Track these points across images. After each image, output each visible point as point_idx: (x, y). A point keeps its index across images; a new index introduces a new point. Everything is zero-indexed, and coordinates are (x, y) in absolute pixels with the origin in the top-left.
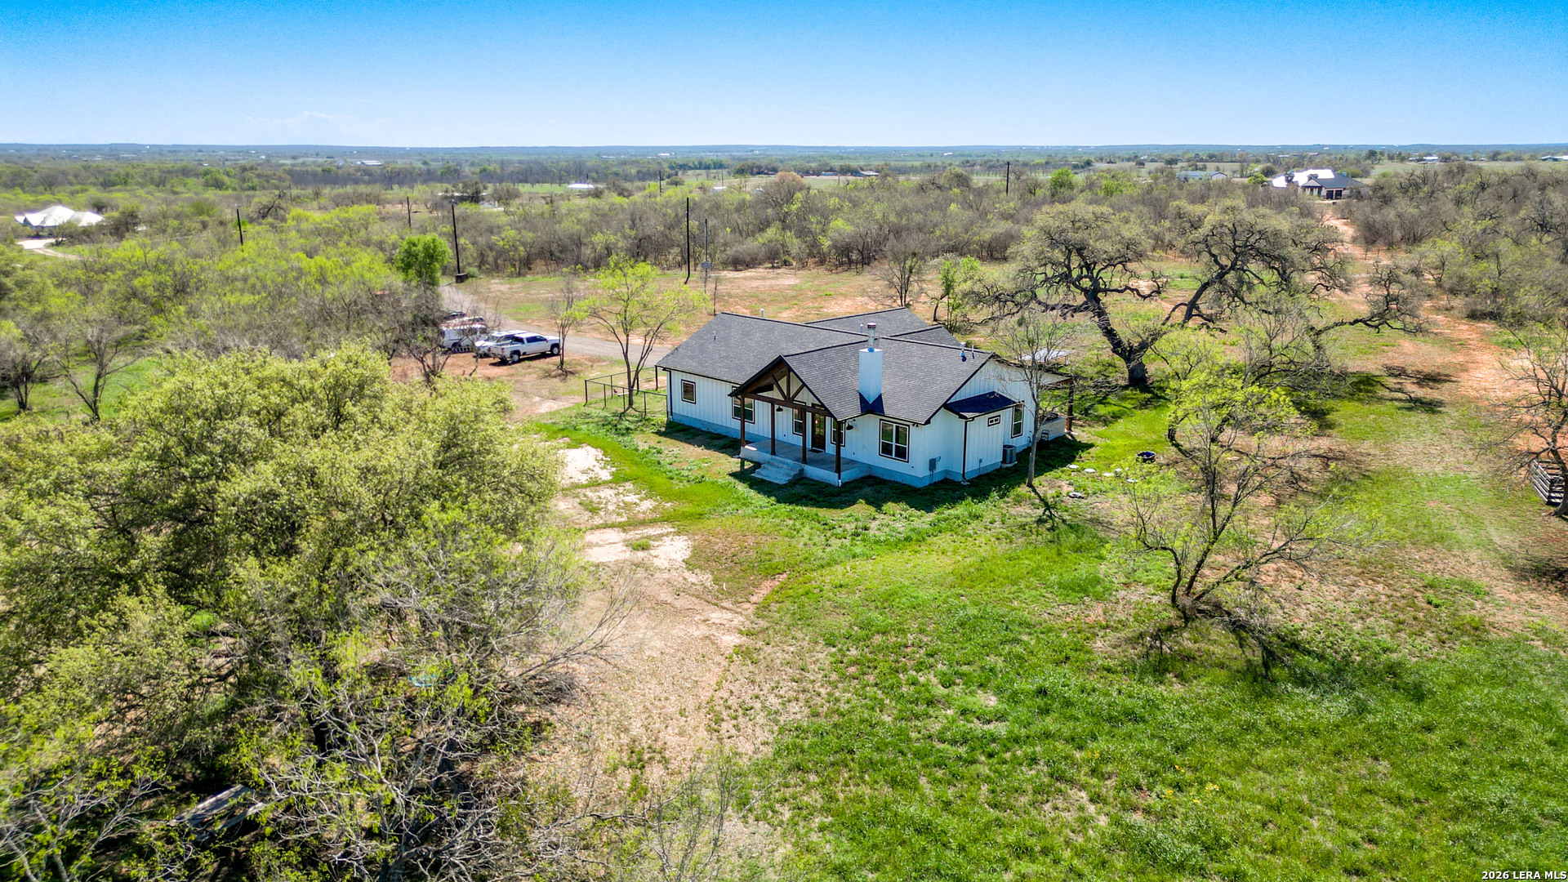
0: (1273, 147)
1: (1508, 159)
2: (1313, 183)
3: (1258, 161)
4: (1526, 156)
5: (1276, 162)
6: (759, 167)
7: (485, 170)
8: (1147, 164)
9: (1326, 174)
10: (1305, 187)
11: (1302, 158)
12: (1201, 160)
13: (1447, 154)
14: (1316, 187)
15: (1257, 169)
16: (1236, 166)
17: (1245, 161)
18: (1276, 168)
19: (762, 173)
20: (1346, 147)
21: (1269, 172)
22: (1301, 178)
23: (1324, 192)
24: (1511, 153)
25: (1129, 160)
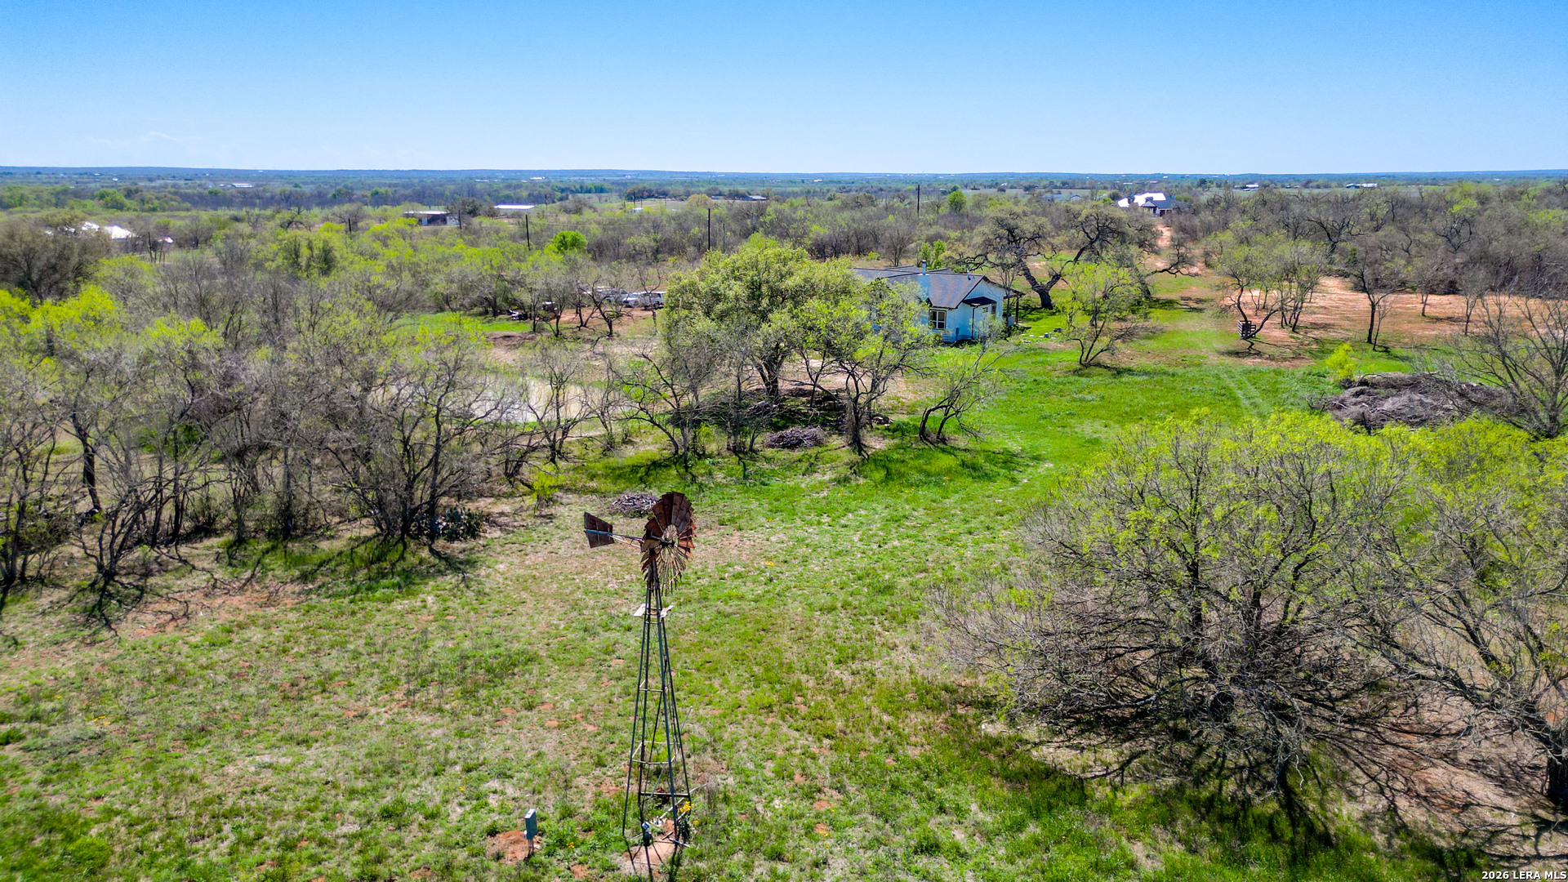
0: (1117, 176)
1: (1318, 187)
2: (1150, 204)
3: (1105, 188)
4: (1334, 184)
5: (1120, 187)
6: (650, 191)
7: (377, 193)
8: (1008, 191)
9: (1159, 197)
10: (1144, 207)
11: (1144, 184)
12: (1056, 187)
13: (1267, 182)
14: (1154, 207)
15: (1105, 194)
16: (1087, 192)
17: (1093, 188)
18: (1121, 195)
19: (652, 196)
20: (1183, 177)
21: (1115, 197)
22: (1140, 200)
23: (1158, 211)
24: (1321, 181)
25: (991, 187)
